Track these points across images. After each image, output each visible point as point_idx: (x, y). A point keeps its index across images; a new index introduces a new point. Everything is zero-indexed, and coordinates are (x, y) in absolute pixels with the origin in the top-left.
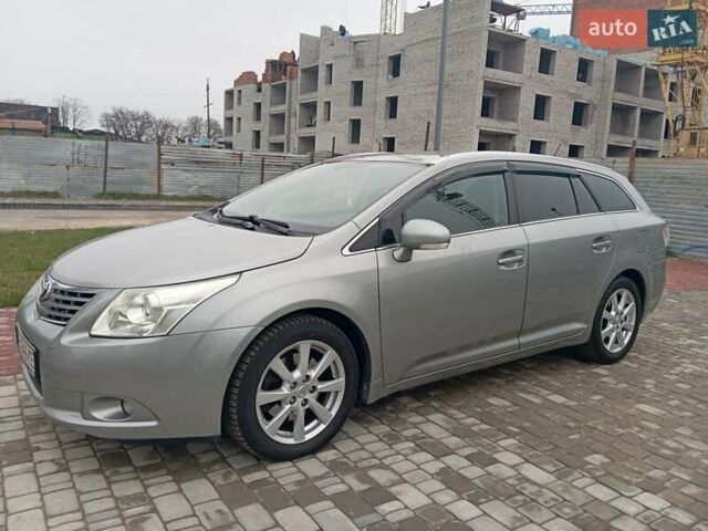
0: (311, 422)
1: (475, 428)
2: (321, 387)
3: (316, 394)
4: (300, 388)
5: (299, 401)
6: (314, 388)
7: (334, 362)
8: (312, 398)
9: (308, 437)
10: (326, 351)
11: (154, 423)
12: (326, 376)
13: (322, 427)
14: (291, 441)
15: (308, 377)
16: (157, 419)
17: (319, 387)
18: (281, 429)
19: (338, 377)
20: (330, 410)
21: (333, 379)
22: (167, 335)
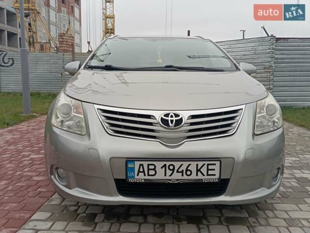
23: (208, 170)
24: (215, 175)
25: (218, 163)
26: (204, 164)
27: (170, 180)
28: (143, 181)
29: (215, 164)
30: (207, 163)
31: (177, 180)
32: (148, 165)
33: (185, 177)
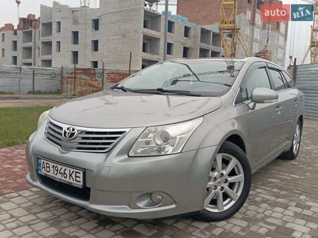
0: (226, 199)
1: (281, 193)
2: (230, 179)
3: (228, 184)
4: (218, 180)
5: (219, 188)
6: (226, 180)
7: (236, 165)
8: (226, 186)
9: (226, 208)
10: (231, 159)
11: (174, 206)
12: (233, 173)
13: (233, 203)
14: (216, 211)
15: (222, 174)
16: (175, 202)
17: (229, 179)
18: (210, 204)
19: (240, 173)
20: (237, 192)
21: (236, 175)
22: (181, 152)
23: (76, 177)
24: (80, 182)
25: (81, 172)
26: (73, 171)
27: (56, 178)
28: (44, 174)
29: (80, 173)
30: (75, 170)
31: (59, 179)
32: (47, 163)
33: (63, 178)
